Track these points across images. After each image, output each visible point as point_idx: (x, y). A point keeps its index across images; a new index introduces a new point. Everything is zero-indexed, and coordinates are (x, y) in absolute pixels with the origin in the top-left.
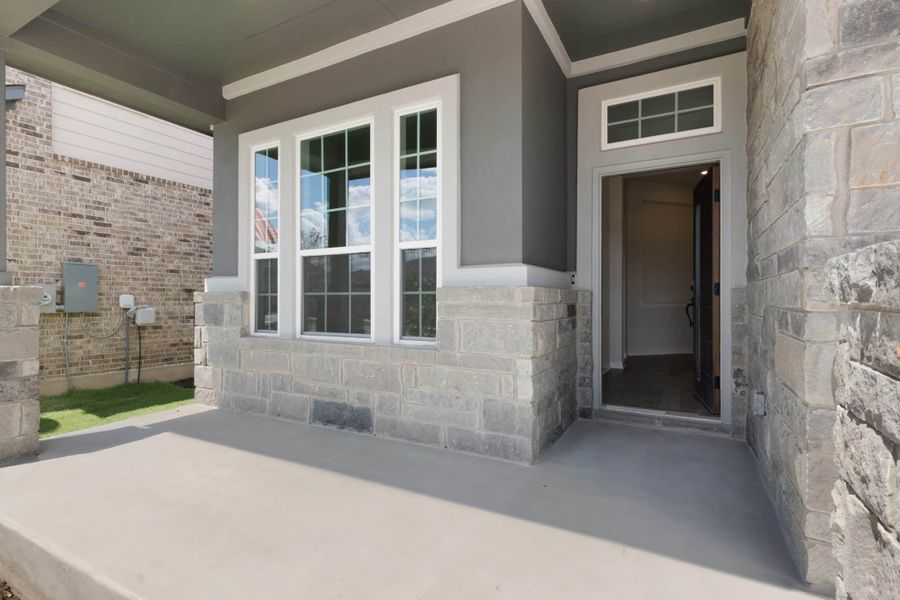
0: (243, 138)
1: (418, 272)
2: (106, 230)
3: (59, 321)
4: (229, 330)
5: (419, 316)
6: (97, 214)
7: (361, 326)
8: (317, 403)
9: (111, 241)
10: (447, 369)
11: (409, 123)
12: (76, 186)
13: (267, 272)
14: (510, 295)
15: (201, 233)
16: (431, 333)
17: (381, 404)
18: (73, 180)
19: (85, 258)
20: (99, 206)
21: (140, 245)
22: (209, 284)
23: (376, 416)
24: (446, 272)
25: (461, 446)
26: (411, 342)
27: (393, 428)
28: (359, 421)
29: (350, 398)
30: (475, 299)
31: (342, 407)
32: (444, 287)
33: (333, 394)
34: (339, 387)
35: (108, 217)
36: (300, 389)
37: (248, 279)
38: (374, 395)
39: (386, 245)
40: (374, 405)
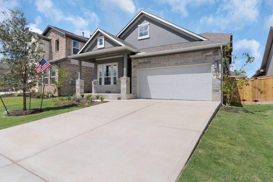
0: (98, 65)
1: (115, 78)
2: (76, 74)
3: (71, 86)
4: (96, 85)
5: (115, 83)
6: (75, 71)
7: (110, 84)
8: (106, 91)
10: (117, 87)
12: (73, 68)
13: (100, 79)
15: (87, 74)
16: (116, 84)
19: (74, 77)
20: (75, 70)
22: (94, 80)
26: (114, 85)
29: (109, 90)
31: (108, 91)
32: (117, 80)
34: (108, 89)
36: (104, 90)
37: (98, 80)
38: (111, 90)
39: (112, 76)
40: (111, 91)
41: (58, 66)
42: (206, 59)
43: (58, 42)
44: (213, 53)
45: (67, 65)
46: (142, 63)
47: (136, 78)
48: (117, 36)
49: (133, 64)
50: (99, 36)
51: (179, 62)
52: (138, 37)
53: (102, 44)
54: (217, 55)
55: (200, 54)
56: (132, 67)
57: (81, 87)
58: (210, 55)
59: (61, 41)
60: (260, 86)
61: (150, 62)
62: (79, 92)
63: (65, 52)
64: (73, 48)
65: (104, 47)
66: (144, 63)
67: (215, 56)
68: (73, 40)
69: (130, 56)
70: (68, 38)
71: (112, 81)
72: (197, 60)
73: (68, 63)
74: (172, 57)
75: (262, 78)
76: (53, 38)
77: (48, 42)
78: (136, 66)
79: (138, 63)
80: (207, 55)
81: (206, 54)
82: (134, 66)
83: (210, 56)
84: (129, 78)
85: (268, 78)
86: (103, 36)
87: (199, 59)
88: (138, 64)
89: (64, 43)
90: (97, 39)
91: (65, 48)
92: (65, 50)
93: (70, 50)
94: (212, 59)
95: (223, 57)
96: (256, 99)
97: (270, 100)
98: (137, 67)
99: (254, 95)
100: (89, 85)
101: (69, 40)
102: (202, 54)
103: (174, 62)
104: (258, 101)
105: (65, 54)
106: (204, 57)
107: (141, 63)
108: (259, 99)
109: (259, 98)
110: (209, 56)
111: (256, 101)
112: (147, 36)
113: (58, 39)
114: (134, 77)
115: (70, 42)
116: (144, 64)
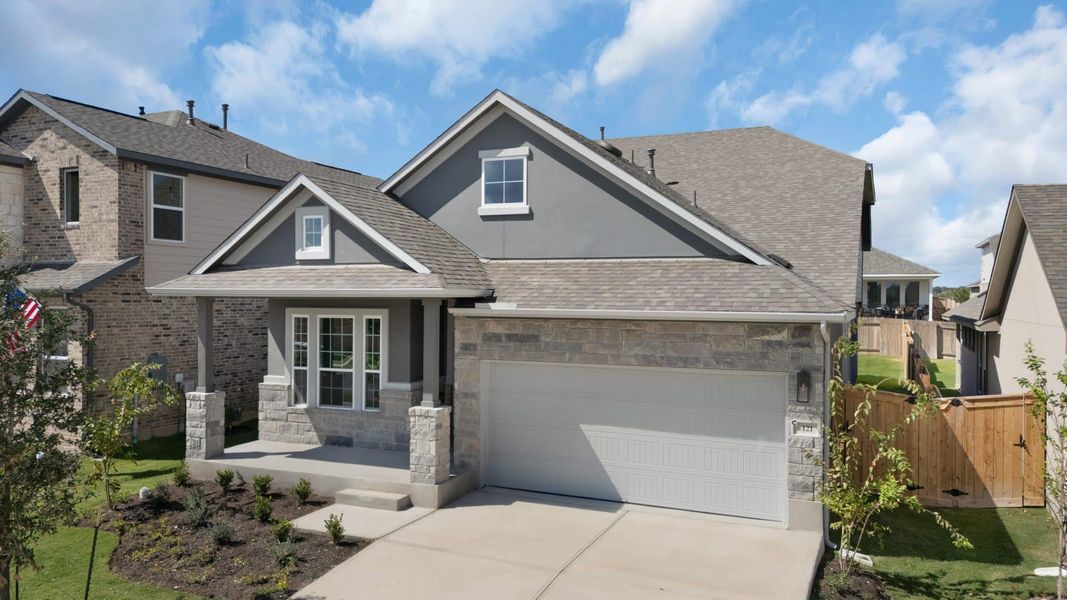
2: (168, 332)
5: (373, 400)
6: (165, 322)
7: (348, 403)
8: (328, 436)
9: (171, 339)
10: (382, 421)
11: (369, 321)
13: (300, 375)
14: (404, 395)
16: (377, 407)
17: (357, 436)
18: (154, 303)
19: (159, 352)
20: (166, 316)
21: (185, 338)
22: (268, 377)
23: (355, 440)
24: (383, 383)
25: (387, 449)
26: (369, 410)
27: (361, 444)
28: (347, 442)
29: (343, 433)
30: (393, 395)
31: (339, 438)
32: (383, 390)
33: (336, 432)
34: (339, 429)
35: (169, 323)
36: (321, 431)
38: (354, 432)
39: (359, 371)
40: (354, 436)
41: (83, 307)
42: (764, 356)
43: (71, 179)
44: (793, 336)
45: (127, 298)
46: (504, 339)
47: (474, 401)
48: (384, 190)
49: (459, 337)
50: (304, 205)
51: (658, 355)
52: (480, 205)
53: (318, 243)
54: (808, 345)
55: (741, 333)
56: (457, 350)
57: (211, 426)
58: (780, 343)
59: (91, 177)
60: (970, 434)
61: (536, 338)
62: (203, 450)
63: (116, 236)
64: (155, 209)
65: (326, 256)
66: (510, 337)
67: (801, 349)
68: (152, 173)
69: (451, 311)
70: (131, 166)
71: (359, 390)
72: (728, 354)
73: (131, 287)
74: (628, 331)
75: (977, 405)
76: (47, 155)
77: (19, 171)
78: (475, 346)
79: (485, 334)
80: (769, 343)
81: (767, 338)
82: (468, 348)
83: (781, 348)
84: (447, 410)
85: (999, 404)
86: (325, 210)
87: (738, 354)
88: (484, 340)
89: (113, 191)
90: (293, 215)
91: (114, 216)
92: (115, 227)
93: (138, 224)
94: (788, 358)
95: (832, 378)
96: (957, 486)
97: (1004, 493)
98: (478, 353)
99: (948, 470)
100: (229, 377)
101: (133, 176)
102: (750, 336)
103: (638, 351)
104: (962, 493)
105: (116, 243)
106: (758, 349)
107: (497, 338)
108: (968, 485)
109: (966, 481)
110: (777, 347)
111: (955, 493)
112: (521, 208)
113: (74, 165)
114: (466, 395)
115: (138, 187)
116: (512, 344)
